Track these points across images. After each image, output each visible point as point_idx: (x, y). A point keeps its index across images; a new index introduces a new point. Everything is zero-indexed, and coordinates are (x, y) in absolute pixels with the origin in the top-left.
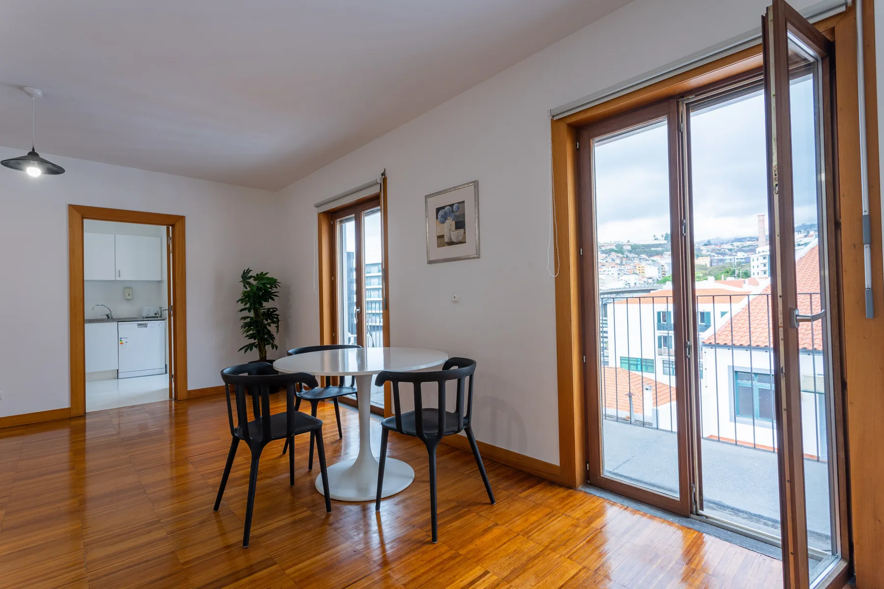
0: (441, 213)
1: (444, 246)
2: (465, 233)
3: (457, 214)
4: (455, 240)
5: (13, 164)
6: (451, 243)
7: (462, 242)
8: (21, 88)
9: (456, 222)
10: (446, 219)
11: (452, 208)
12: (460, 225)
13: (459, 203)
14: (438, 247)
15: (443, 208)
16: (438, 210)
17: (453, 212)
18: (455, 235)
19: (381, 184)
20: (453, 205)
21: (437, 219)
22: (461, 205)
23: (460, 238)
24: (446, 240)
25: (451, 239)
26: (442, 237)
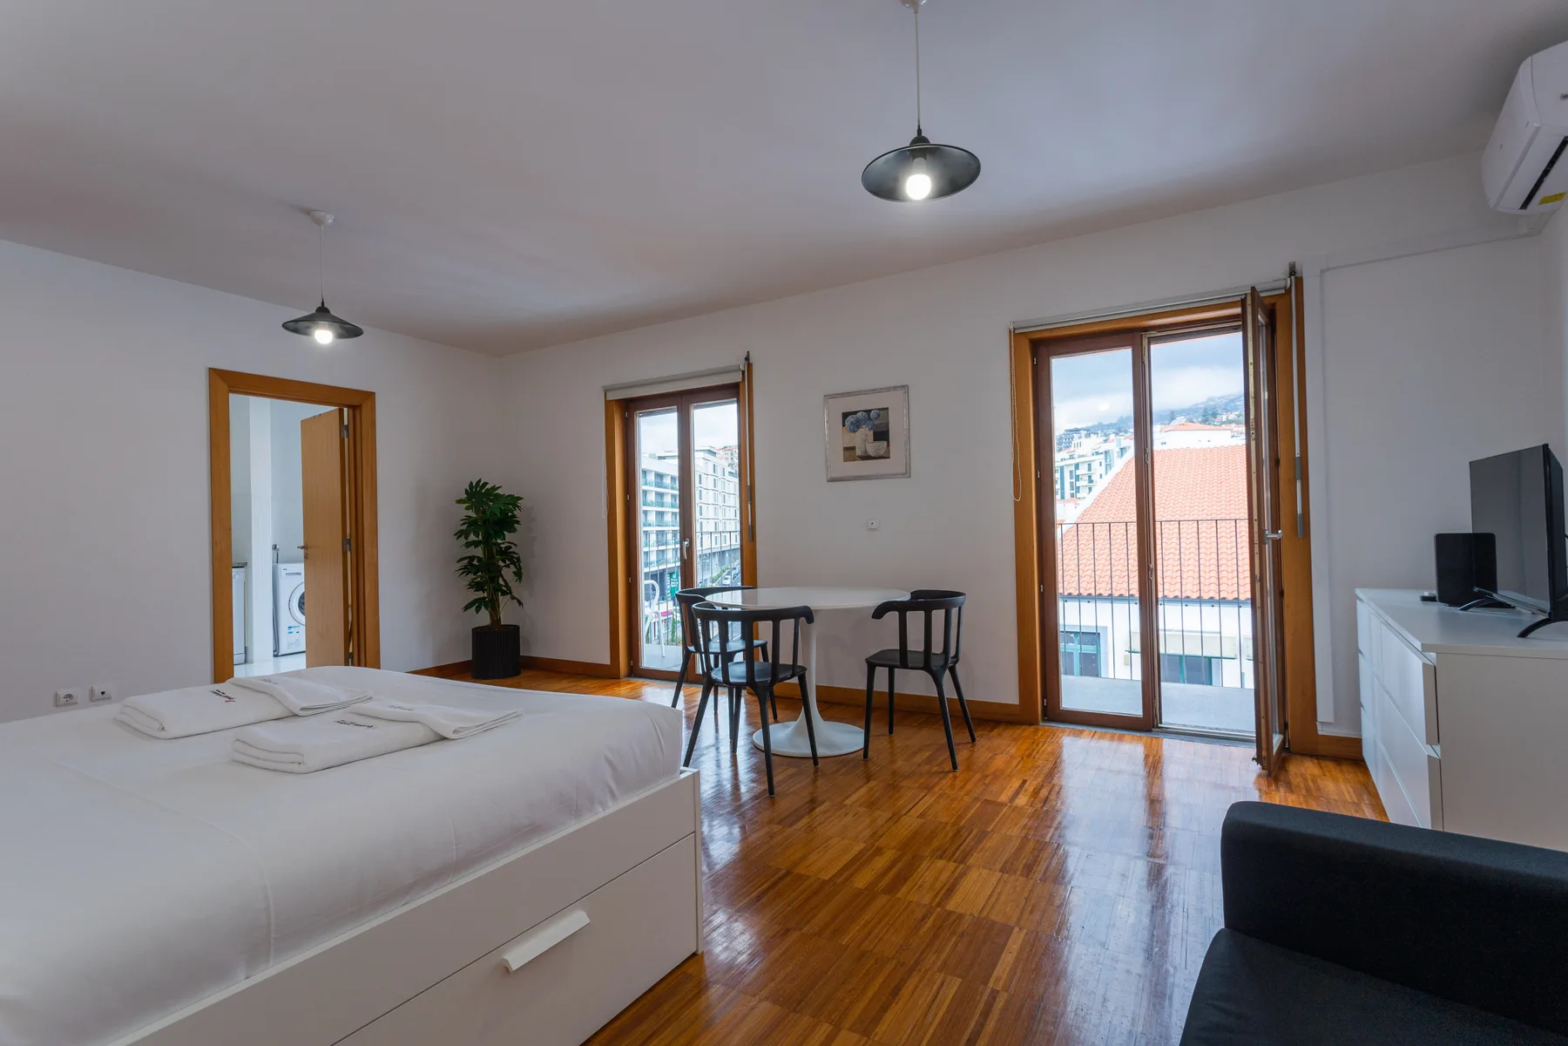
0: (850, 419)
1: (854, 460)
2: (888, 445)
3: (876, 422)
4: (872, 455)
5: (297, 327)
6: (866, 457)
7: (886, 456)
8: (308, 212)
9: (874, 433)
10: (858, 427)
11: (869, 415)
12: (882, 435)
13: (879, 409)
14: (845, 461)
15: (855, 413)
16: (845, 415)
17: (869, 419)
18: (872, 448)
19: (743, 372)
20: (870, 411)
21: (844, 425)
22: (882, 413)
23: (882, 452)
24: (858, 452)
25: (866, 451)
26: (853, 448)
